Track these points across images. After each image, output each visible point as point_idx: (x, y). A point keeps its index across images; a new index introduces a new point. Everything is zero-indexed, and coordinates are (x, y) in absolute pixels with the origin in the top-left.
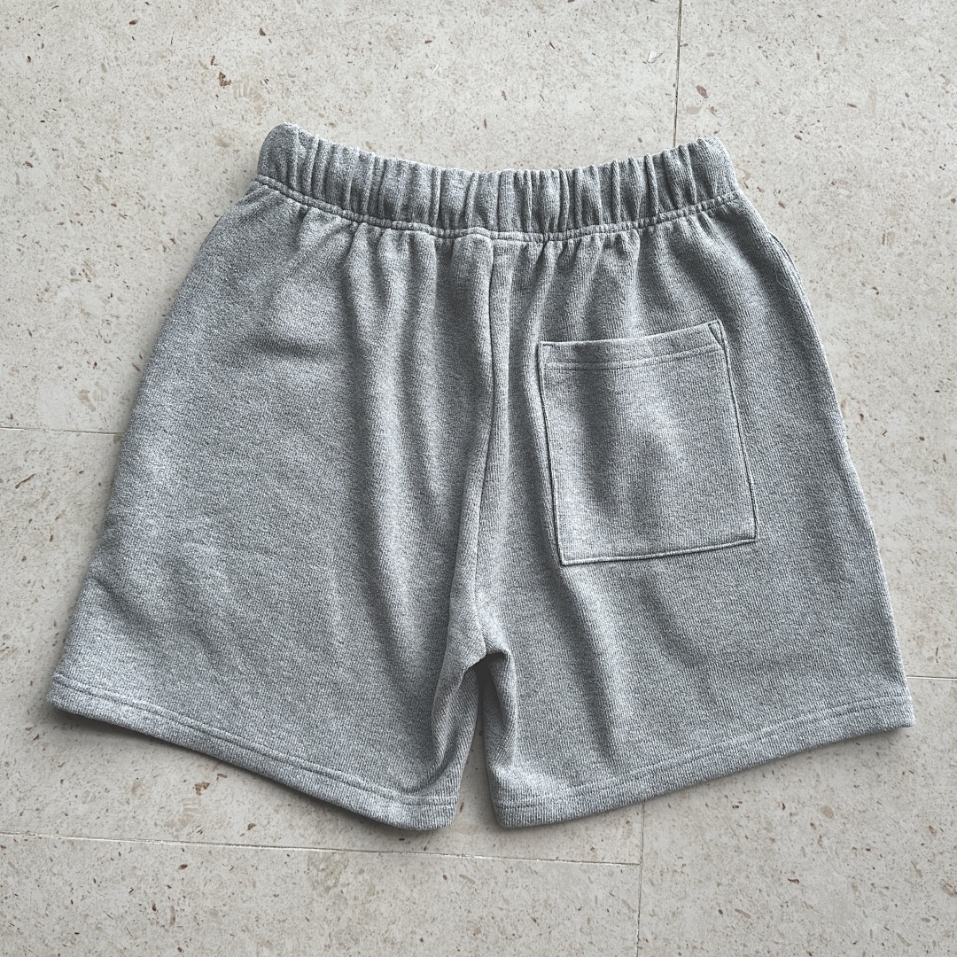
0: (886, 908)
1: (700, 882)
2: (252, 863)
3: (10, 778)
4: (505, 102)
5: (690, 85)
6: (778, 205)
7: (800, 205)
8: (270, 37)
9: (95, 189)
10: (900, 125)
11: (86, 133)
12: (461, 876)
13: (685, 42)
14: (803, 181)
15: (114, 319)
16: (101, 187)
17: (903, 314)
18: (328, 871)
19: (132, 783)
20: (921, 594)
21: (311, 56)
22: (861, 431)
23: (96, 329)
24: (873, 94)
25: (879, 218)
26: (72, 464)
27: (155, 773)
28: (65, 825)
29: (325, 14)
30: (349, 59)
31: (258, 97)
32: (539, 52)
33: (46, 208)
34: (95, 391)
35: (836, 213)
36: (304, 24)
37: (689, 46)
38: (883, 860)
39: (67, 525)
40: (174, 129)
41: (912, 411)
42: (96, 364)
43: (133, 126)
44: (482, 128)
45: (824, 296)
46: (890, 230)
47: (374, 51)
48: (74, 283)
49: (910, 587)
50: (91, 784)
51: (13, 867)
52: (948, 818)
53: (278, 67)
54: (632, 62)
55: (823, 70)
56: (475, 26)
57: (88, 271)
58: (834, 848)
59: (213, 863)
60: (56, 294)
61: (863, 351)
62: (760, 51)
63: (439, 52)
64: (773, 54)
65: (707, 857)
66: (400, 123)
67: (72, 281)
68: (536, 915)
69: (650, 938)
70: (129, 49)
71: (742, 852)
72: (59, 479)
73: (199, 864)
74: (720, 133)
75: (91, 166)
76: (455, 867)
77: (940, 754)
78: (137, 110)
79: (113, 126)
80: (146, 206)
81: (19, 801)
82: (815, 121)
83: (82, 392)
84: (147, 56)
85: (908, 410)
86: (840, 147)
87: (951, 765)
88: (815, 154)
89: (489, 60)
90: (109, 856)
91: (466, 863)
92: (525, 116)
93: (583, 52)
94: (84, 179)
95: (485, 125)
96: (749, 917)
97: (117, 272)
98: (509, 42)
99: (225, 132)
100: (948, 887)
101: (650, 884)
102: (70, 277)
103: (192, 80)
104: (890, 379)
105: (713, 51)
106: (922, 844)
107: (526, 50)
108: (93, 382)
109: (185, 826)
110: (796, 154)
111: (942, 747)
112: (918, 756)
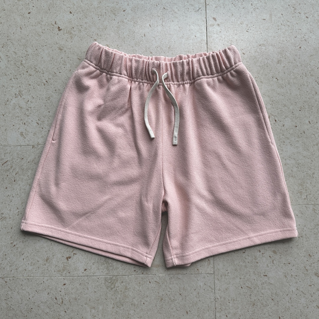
0: (297, 283)
1: (234, 278)
2: (87, 282)
3: (7, 259)
4: (151, 28)
5: (211, 17)
6: (242, 54)
8: (73, 14)
9: (21, 67)
10: (281, 25)
11: (17, 50)
12: (155, 281)
13: (208, 4)
15: (30, 109)
16: (23, 67)
17: (286, 86)
18: (112, 283)
19: (46, 258)
20: (300, 178)
21: (87, 19)
22: (276, 125)
23: (24, 112)
24: (271, 15)
25: (276, 55)
26: (19, 156)
27: (53, 255)
28: (25, 274)
29: (90, 5)
30: (99, 18)
31: (71, 33)
32: (161, 11)
33: (5, 75)
34: (25, 132)
35: (262, 55)
36: (84, 9)
37: (209, 5)
38: (294, 267)
39: (20, 176)
40: (44, 46)
41: (292, 118)
42: (25, 123)
43: (31, 46)
44: (144, 37)
46: (280, 59)
47: (107, 15)
48: (16, 98)
49: (296, 176)
50: (33, 260)
51: (10, 288)
52: (315, 251)
53: (76, 23)
54: (191, 12)
55: (254, 9)
56: (139, 4)
57: (20, 94)
58: (278, 264)
59: (74, 283)
60: (11, 102)
61: (274, 99)
62: (233, 4)
63: (128, 14)
64: (237, 5)
65: (236, 270)
66: (117, 38)
67: (15, 97)
68: (181, 293)
69: (219, 298)
70: (29, 22)
71: (247, 267)
72: (16, 161)
73: (69, 283)
75: (19, 60)
76: (153, 279)
77: (311, 230)
78: (32, 41)
79: (25, 47)
80: (37, 71)
81: (10, 267)
82: (252, 25)
83: (21, 133)
84: (34, 23)
85: (291, 117)
86: (261, 33)
87: (314, 234)
88: (253, 36)
89: (144, 15)
90: (40, 283)
91: (156, 277)
92: (158, 32)
93: (175, 9)
94: (17, 64)
95: (145, 36)
96: (251, 288)
97: (30, 93)
98: (151, 8)
99: (61, 45)
100: (317, 274)
101: (217, 280)
102: (15, 96)
103: (49, 30)
104: (284, 108)
105: (217, 6)
106: (307, 261)
107: (156, 11)
108: (24, 129)
109: (64, 271)
110: (247, 37)
111: (311, 228)
112: (303, 231)
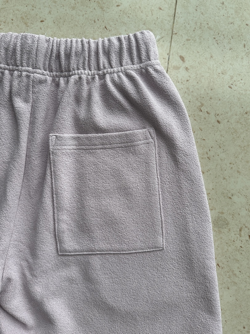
7: (228, 123)
14: (231, 110)
45: (236, 172)
74: (190, 81)
